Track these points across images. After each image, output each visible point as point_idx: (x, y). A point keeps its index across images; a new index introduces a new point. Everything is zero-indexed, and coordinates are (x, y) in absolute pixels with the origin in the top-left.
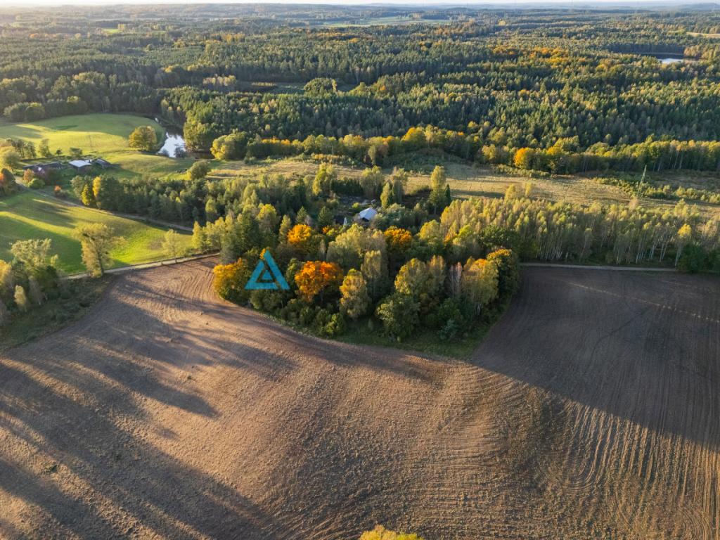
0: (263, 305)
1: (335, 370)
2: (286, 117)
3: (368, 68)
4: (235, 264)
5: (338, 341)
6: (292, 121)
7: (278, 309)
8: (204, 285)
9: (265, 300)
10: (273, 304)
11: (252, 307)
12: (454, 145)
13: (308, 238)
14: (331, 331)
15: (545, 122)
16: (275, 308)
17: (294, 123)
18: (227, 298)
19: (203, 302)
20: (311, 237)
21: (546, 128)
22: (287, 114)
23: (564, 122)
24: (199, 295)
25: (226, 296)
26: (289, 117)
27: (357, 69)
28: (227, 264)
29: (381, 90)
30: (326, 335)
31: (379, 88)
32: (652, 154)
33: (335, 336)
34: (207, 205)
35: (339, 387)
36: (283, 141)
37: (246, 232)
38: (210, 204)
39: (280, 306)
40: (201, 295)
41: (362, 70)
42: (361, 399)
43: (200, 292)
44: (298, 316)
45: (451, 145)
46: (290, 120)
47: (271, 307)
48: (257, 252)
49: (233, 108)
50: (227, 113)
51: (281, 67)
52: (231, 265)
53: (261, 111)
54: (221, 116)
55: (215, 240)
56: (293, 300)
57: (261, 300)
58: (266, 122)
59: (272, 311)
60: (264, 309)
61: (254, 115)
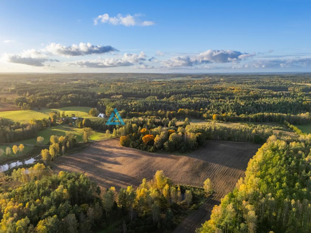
3: (168, 93)
8: (117, 144)
9: (134, 144)
11: (130, 147)
13: (146, 131)
17: (142, 108)
22: (140, 105)
25: (123, 145)
27: (164, 93)
29: (172, 99)
30: (150, 152)
33: (153, 152)
34: (117, 126)
35: (153, 160)
36: (138, 113)
37: (129, 129)
39: (138, 146)
40: (116, 146)
41: (166, 93)
42: (158, 162)
44: (143, 148)
45: (193, 114)
48: (132, 134)
49: (122, 104)
50: (120, 105)
51: (138, 93)
52: (125, 136)
53: (132, 105)
54: (118, 106)
55: (119, 133)
56: (141, 144)
57: (133, 145)
58: (133, 108)
59: (136, 148)
60: (133, 147)
61: (129, 106)
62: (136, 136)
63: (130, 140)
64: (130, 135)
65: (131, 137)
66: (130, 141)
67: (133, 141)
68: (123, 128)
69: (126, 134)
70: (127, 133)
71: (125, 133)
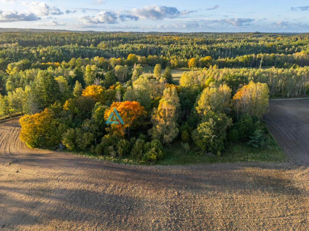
0: (76, 145)
1: (179, 194)
2: (54, 54)
3: (93, 40)
4: (42, 113)
5: (163, 165)
6: (58, 56)
7: (92, 146)
8: (10, 140)
9: (78, 140)
10: (87, 142)
11: (65, 149)
12: (153, 62)
13: (101, 92)
14: (154, 157)
15: (190, 54)
16: (89, 146)
17: (59, 56)
18: (36, 145)
19: (11, 154)
20: (103, 91)
21: (191, 56)
22: (55, 52)
23: (198, 53)
24: (5, 148)
25: (35, 144)
26: (56, 54)
27: (87, 40)
28: (34, 113)
29: (103, 46)
30: (149, 161)
31: (102, 46)
32: (247, 60)
33: (158, 160)
34: (7, 85)
35: (197, 213)
36: (55, 63)
37: (47, 89)
38: (9, 84)
39: (93, 143)
40: (8, 149)
41: (90, 41)
42: (231, 223)
43: (6, 146)
44: (116, 149)
45: (152, 62)
46: (57, 55)
47: (85, 146)
48: (59, 104)
49: (19, 52)
50: (15, 53)
51: (45, 41)
52: (37, 114)
53: (38, 53)
54: (12, 54)
55: (17, 104)
56: (107, 136)
57: (73, 140)
58: (42, 56)
59: (87, 150)
60: (77, 149)
61: (33, 54)
62: (76, 110)
63: (57, 126)
64: (54, 106)
65: (58, 113)
66: (60, 128)
67: (70, 126)
68: (28, 88)
69: (41, 105)
70: (41, 101)
71: (34, 102)
